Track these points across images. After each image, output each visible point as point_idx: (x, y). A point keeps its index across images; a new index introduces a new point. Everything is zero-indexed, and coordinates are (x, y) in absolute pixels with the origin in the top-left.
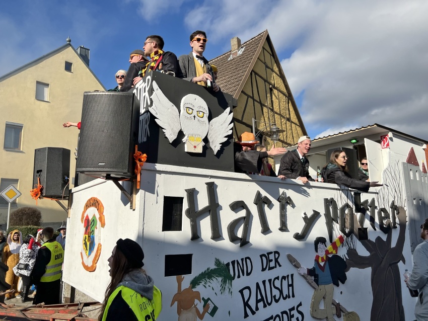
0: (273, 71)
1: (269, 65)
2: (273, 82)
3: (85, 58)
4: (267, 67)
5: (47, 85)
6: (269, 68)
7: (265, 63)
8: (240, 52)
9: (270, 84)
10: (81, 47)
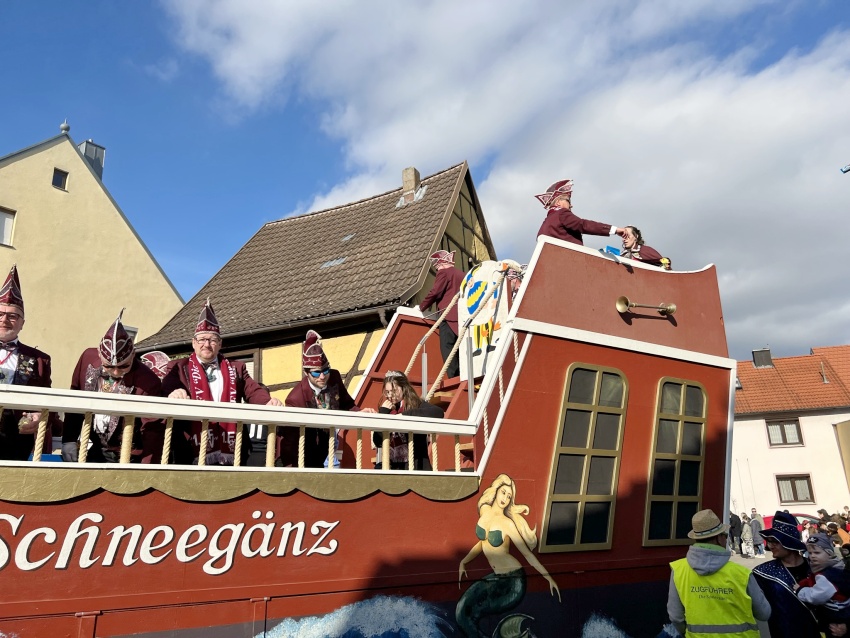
0: (474, 233)
1: (469, 223)
2: (473, 252)
3: (94, 164)
4: (465, 225)
5: (13, 213)
6: (467, 227)
7: (462, 219)
8: (420, 195)
9: (469, 256)
10: (88, 142)
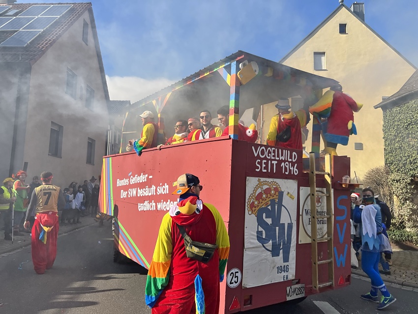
5: (324, 53)
10: (354, 4)
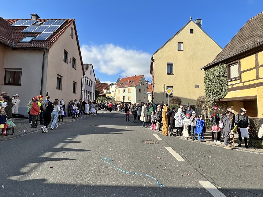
3: (199, 25)
5: (182, 43)
10: (197, 20)
